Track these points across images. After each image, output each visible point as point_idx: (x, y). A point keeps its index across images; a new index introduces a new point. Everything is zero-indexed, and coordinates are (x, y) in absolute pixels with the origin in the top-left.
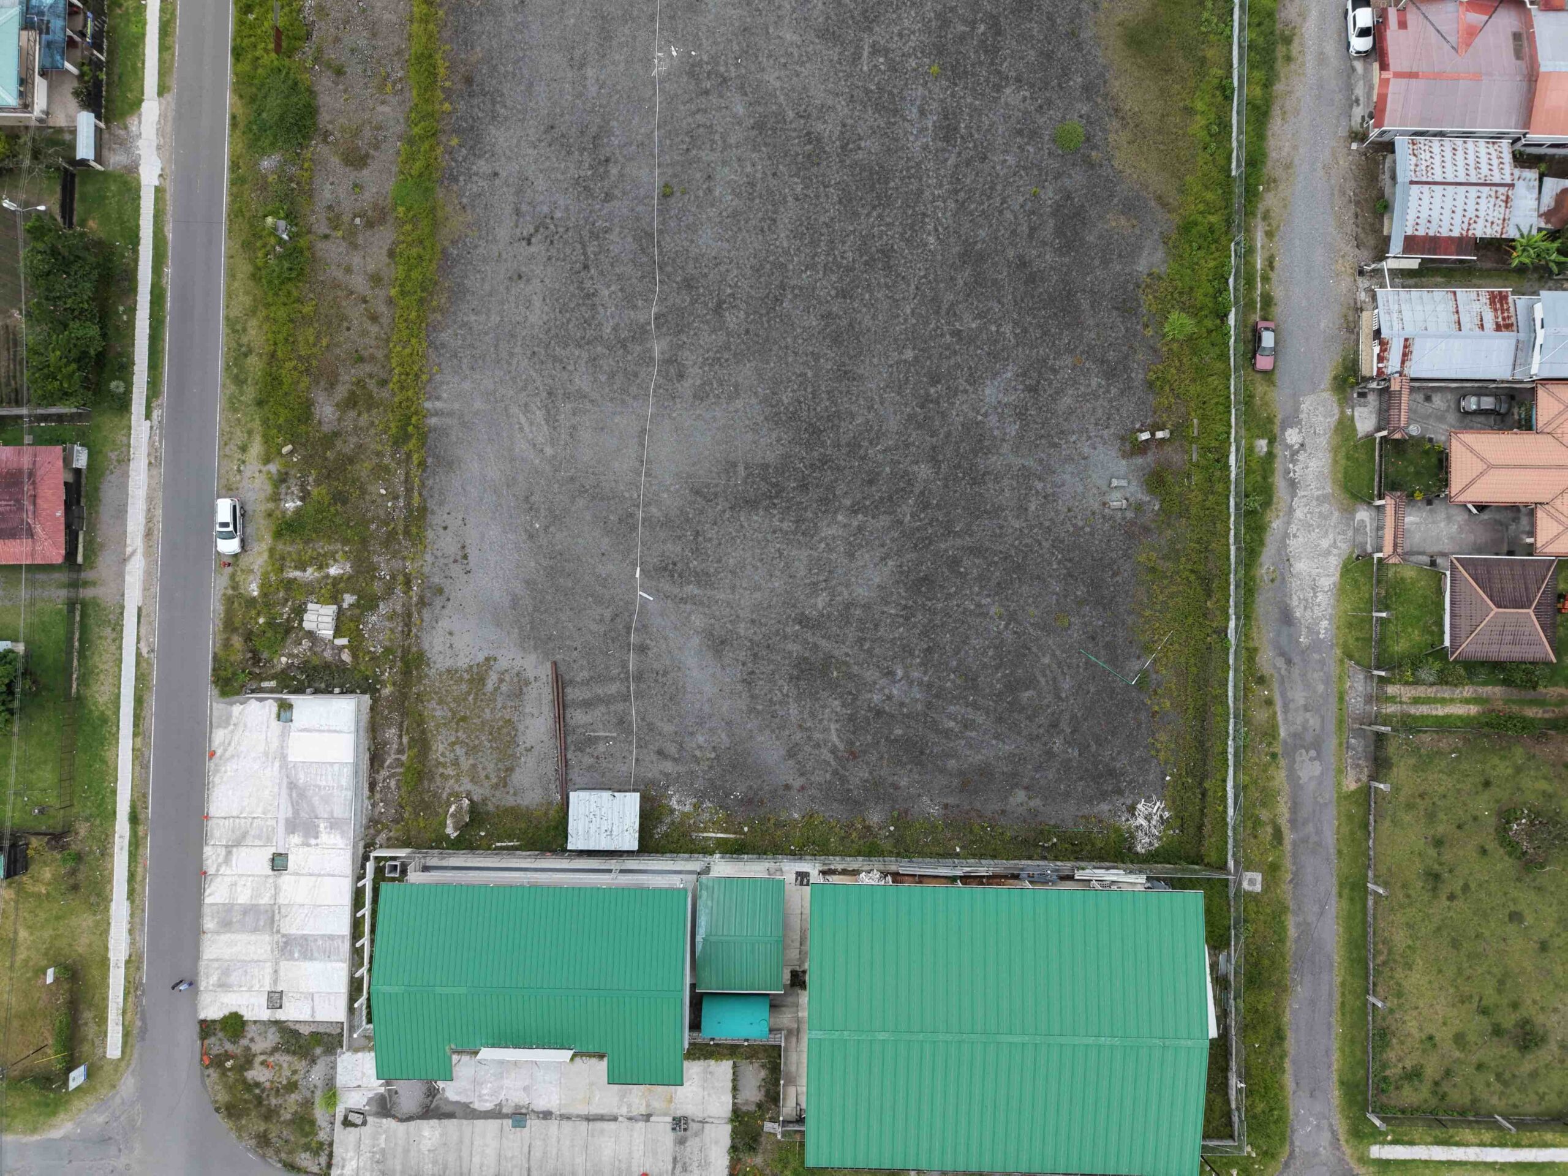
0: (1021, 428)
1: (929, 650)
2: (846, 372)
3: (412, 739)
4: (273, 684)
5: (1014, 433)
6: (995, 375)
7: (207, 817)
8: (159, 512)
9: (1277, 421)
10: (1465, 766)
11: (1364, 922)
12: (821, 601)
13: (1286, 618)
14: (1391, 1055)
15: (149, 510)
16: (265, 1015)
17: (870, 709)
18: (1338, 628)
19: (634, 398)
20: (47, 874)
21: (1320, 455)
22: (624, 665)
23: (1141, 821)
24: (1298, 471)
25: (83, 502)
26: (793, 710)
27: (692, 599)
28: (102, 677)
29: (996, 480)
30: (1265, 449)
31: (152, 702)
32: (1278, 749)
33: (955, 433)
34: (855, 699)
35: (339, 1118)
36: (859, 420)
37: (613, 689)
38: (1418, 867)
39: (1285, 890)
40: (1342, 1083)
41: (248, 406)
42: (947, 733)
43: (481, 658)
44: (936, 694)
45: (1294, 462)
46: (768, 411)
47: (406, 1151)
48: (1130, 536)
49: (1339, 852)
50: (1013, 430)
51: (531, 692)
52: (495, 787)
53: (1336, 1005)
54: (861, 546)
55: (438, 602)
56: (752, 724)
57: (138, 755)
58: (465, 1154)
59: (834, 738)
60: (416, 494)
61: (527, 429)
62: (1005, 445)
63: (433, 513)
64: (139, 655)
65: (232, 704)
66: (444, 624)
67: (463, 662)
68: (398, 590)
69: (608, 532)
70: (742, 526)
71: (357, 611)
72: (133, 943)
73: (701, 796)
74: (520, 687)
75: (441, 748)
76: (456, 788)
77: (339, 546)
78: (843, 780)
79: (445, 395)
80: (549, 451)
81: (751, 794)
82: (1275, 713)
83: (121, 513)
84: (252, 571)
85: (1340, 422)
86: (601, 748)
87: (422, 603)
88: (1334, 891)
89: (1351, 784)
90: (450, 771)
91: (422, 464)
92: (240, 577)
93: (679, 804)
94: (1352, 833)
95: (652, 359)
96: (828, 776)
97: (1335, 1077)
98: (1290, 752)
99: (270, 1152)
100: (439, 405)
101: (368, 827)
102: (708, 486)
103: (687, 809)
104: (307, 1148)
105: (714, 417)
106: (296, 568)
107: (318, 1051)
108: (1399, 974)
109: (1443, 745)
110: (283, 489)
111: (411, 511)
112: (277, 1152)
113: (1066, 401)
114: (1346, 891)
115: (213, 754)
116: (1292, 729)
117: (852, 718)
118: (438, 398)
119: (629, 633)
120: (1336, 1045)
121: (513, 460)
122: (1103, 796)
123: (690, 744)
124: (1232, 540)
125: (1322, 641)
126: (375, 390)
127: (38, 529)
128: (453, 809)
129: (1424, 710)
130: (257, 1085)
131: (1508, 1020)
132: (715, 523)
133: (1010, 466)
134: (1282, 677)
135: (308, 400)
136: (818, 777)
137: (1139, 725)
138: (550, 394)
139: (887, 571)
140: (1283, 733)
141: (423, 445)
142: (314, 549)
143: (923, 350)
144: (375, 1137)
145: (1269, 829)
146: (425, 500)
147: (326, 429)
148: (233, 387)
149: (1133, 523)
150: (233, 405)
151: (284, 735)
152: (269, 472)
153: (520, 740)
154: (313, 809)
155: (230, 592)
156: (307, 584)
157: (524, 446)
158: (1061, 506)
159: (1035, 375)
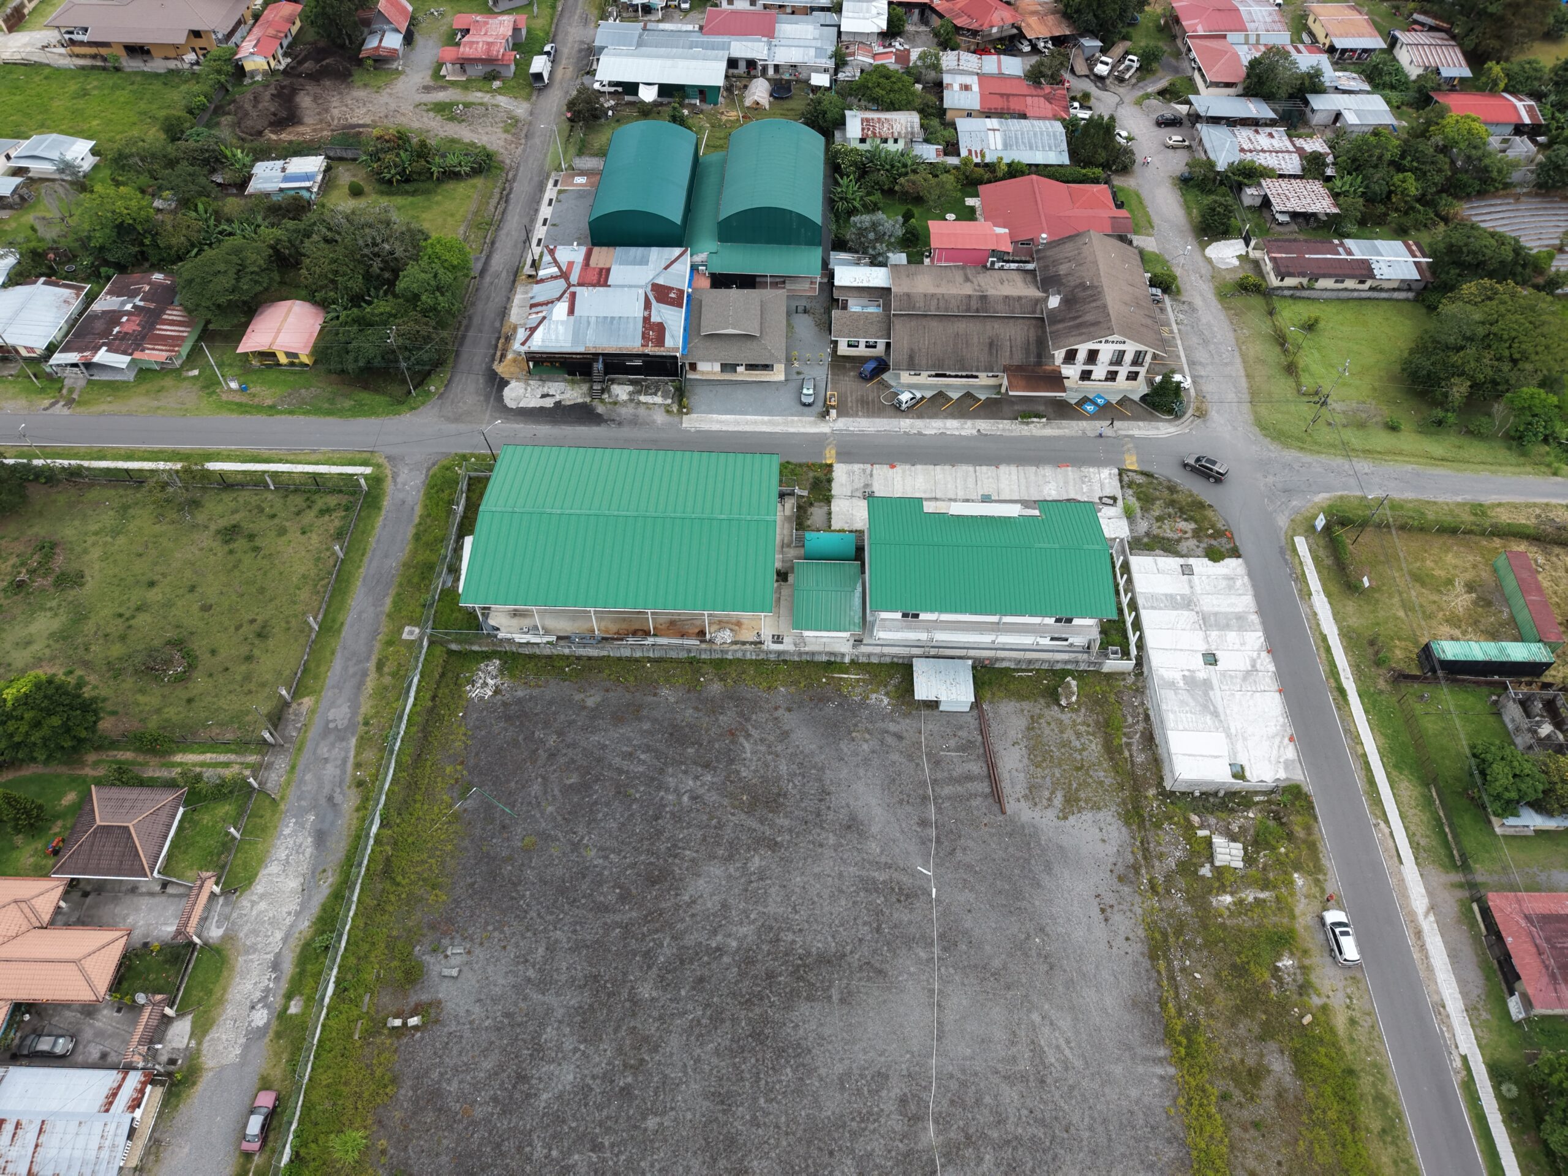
0: (540, 1035)
1: (657, 818)
2: (722, 1102)
3: (1121, 753)
4: (1257, 799)
5: (549, 1030)
6: (560, 1097)
7: (1280, 691)
8: (1416, 956)
9: (271, 1034)
10: (203, 715)
11: (329, 606)
12: (756, 863)
13: (320, 838)
14: (337, 523)
15: (1427, 958)
16: (1191, 561)
17: (715, 769)
18: (276, 827)
19: (952, 1076)
20: (1399, 654)
21: (238, 997)
22: (939, 809)
23: (491, 682)
24: (266, 980)
25: (1496, 966)
26: (783, 768)
27: (879, 866)
28: (1413, 803)
29: (574, 979)
30: (293, 1003)
31: (1360, 784)
32: (362, 729)
33: (610, 1030)
34: (727, 778)
35: (1120, 502)
36: (711, 1046)
37: (947, 790)
38: (271, 643)
39: (385, 627)
40: (379, 509)
41: (1363, 1070)
42: (648, 749)
43: (1072, 819)
44: (654, 781)
45: (267, 990)
46: (807, 1060)
47: (1066, 483)
48: (450, 921)
49: (333, 653)
50: (550, 1033)
51: (1020, 789)
52: (1040, 716)
53: (368, 555)
54: (715, 915)
55: (1120, 869)
56: (819, 759)
57: (1357, 740)
58: (1023, 481)
59: (746, 745)
60: (1163, 973)
61: (1062, 1042)
62: (559, 1017)
63: (1142, 954)
64: (1387, 822)
65: (1287, 779)
66: (1112, 849)
67: (1088, 816)
68: (1160, 879)
69: (966, 933)
70: (833, 937)
71: (1194, 860)
72: (1311, 607)
73: (863, 704)
74: (1032, 793)
75: (1093, 746)
76: (1074, 716)
77: (1228, 922)
78: (741, 714)
79: (1156, 1081)
80: (1035, 1017)
81: (821, 705)
82: (355, 757)
83: (1453, 956)
84: (1306, 897)
85: (205, 1032)
86: (952, 743)
87: (1136, 868)
88: (346, 628)
89: (307, 701)
90: (1082, 728)
91: (1163, 1004)
92: (1315, 890)
93: (881, 700)
94: (318, 666)
95: (936, 1122)
96: (754, 717)
97: (383, 512)
98: (351, 727)
99: (1165, 483)
100: (1160, 1071)
101: (1144, 687)
102: (869, 979)
103: (874, 696)
104: (1139, 485)
105: (866, 1053)
106: (1264, 901)
107: (1146, 540)
108: (313, 573)
109: (216, 730)
110: (1300, 979)
111: (1166, 957)
112: (1160, 484)
113: (488, 1064)
114: (336, 626)
115: (1291, 739)
116: (344, 744)
117: (732, 761)
118: (1162, 1078)
119: (938, 838)
120: (377, 531)
121: (1072, 1008)
122: (519, 701)
123: (874, 743)
124: (354, 907)
125: (294, 816)
126: (1231, 1088)
127: (1523, 923)
128: (1074, 699)
129: (222, 758)
130: (1186, 520)
131: (240, 544)
132: (860, 940)
133: (557, 994)
134: (340, 786)
135: (1301, 1077)
136: (762, 717)
137: (477, 754)
138: (1043, 1082)
139: (691, 890)
140: (353, 741)
141: (1167, 1026)
142: (1252, 919)
143: (636, 1127)
144: (1091, 490)
145: (386, 669)
146: (1153, 967)
147: (1273, 1045)
148: (1386, 1092)
149: (445, 934)
150: (1379, 1071)
151: (1234, 753)
152: (1319, 995)
153: (1024, 751)
154: (1192, 696)
155: (1321, 877)
156: (1248, 886)
157: (1061, 1023)
158: (512, 952)
159: (517, 1095)
